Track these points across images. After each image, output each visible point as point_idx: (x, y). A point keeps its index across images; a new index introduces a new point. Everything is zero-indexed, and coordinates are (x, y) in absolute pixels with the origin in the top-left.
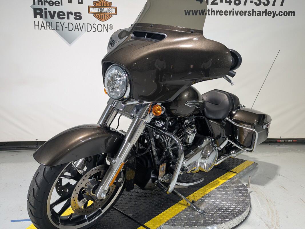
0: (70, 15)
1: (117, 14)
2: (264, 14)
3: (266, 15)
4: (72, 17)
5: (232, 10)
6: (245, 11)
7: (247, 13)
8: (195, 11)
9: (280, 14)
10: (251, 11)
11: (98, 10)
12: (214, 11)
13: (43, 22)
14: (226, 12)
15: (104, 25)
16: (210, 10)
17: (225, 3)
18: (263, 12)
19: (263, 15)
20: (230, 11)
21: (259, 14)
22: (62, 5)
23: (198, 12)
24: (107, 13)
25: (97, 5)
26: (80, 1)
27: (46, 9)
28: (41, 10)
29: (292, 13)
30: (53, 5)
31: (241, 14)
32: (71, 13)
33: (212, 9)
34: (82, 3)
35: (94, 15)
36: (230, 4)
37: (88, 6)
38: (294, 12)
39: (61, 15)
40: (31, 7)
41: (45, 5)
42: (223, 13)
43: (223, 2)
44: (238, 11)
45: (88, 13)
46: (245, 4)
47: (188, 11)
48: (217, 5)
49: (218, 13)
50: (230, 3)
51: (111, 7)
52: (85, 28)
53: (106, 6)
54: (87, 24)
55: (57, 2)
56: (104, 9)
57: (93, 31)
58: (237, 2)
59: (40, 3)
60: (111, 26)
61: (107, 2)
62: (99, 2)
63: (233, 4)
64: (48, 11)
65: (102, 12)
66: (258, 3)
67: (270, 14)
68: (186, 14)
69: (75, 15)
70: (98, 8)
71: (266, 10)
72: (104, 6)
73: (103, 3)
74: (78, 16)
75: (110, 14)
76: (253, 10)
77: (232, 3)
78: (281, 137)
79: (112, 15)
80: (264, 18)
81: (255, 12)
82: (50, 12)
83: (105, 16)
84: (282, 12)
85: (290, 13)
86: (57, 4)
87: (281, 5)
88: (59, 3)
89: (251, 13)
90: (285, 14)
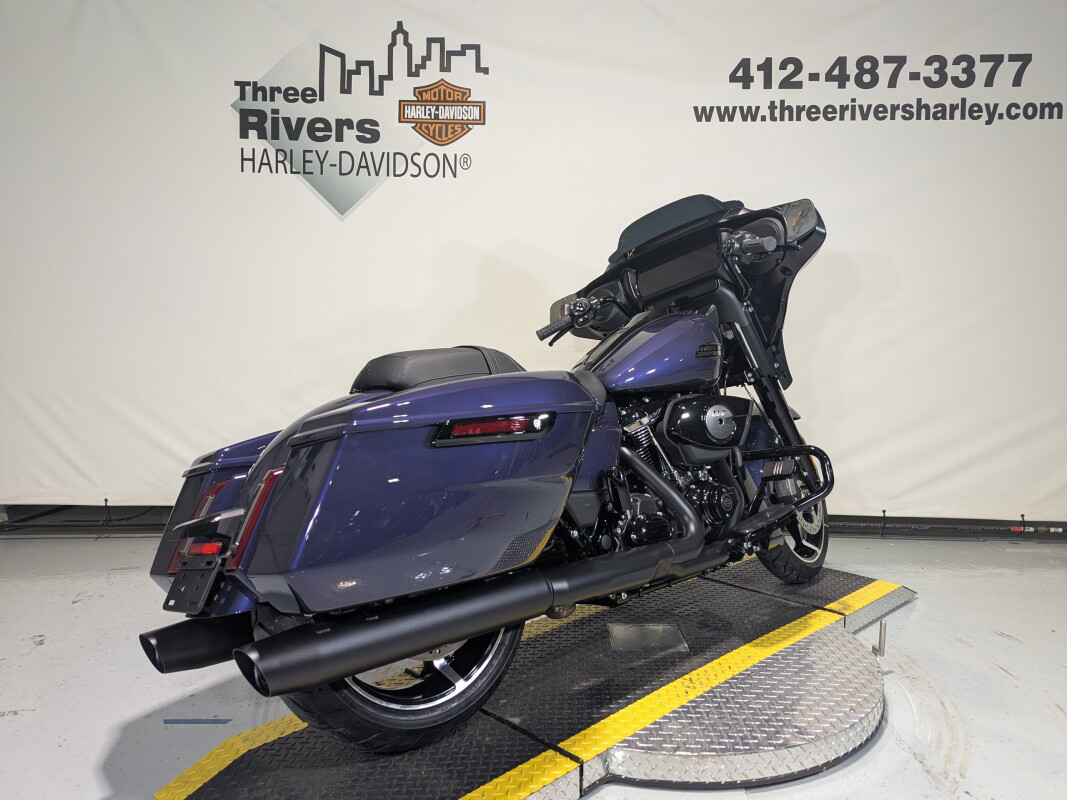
0: (345, 127)
1: (484, 123)
2: (958, 113)
3: (963, 117)
4: (350, 135)
5: (850, 104)
6: (892, 106)
7: (899, 113)
8: (727, 108)
9: (1013, 114)
10: (911, 106)
11: (428, 112)
12: (790, 108)
13: (265, 150)
14: (830, 110)
15: (445, 156)
16: (778, 104)
17: (826, 81)
18: (953, 108)
19: (952, 117)
20: (841, 106)
22: (322, 99)
23: (738, 111)
24: (454, 122)
25: (426, 96)
26: (376, 88)
27: (275, 111)
28: (261, 114)
29: (1052, 109)
30: (296, 100)
31: (881, 115)
32: (349, 123)
33: (782, 102)
34: (381, 92)
35: (417, 128)
36: (842, 86)
37: (400, 101)
38: (1059, 106)
39: (320, 130)
40: (233, 105)
41: (273, 99)
42: (818, 111)
43: (818, 79)
44: (869, 107)
45: (400, 121)
46: (892, 83)
47: (704, 108)
48: (801, 87)
49: (804, 114)
50: (842, 81)
51: (466, 101)
52: (389, 165)
53: (453, 101)
54: (395, 154)
55: (309, 92)
56: (447, 107)
57: (412, 175)
58: (867, 78)
59: (260, 94)
60: (466, 160)
61: (455, 88)
62: (430, 90)
63: (851, 84)
64: (283, 118)
65: (440, 117)
66: (936, 78)
67: (975, 114)
68: (699, 119)
69: (359, 130)
70: (428, 107)
71: (964, 100)
72: (445, 101)
73: (445, 91)
74: (369, 131)
75: (462, 124)
76: (919, 100)
77: (849, 80)
78: (1023, 516)
79: (470, 126)
80: (957, 125)
81: (927, 107)
82: (287, 121)
83: (450, 130)
84: (1017, 107)
85: (1047, 110)
86: (308, 95)
87: (1014, 85)
88: (314, 94)
89: (914, 110)
90: (1030, 111)
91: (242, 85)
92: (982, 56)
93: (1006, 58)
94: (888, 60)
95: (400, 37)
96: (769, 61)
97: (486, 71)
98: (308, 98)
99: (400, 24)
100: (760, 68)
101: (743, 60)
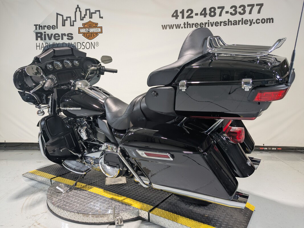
0: (64, 36)
1: (102, 33)
2: (241, 23)
3: (242, 24)
4: (65, 38)
5: (208, 22)
6: (220, 22)
7: (222, 24)
8: (171, 25)
9: (258, 22)
10: (226, 22)
11: (86, 30)
12: (190, 24)
13: (43, 43)
14: (202, 24)
15: (91, 43)
16: (186, 23)
17: (200, 15)
18: (239, 21)
19: (239, 24)
20: (205, 23)
21: (235, 24)
22: (57, 28)
23: (175, 25)
24: (94, 33)
25: (86, 26)
26: (72, 24)
27: (45, 32)
28: (41, 33)
29: (271, 20)
30: (50, 29)
31: (217, 25)
32: (65, 35)
33: (188, 22)
34: (73, 25)
35: (83, 35)
36: (205, 17)
37: (79, 28)
38: (272, 19)
39: (57, 37)
40: (34, 31)
41: (44, 29)
42: (198, 25)
43: (198, 15)
44: (213, 22)
45: (79, 33)
46: (220, 15)
47: (165, 25)
48: (193, 18)
49: (194, 26)
50: (205, 15)
51: (97, 27)
53: (93, 27)
54: (78, 43)
55: (54, 26)
56: (92, 29)
57: (82, 49)
58: (212, 14)
59: (41, 28)
60: (97, 43)
61: (94, 23)
62: (87, 24)
63: (208, 16)
64: (47, 34)
65: (90, 32)
66: (234, 12)
67: (246, 23)
68: (163, 29)
69: (67, 36)
70: (86, 29)
71: (242, 19)
72: (91, 27)
73: (91, 24)
74: (70, 36)
75: (96, 33)
76: (229, 20)
78: (264, 144)
79: (98, 34)
80: (240, 26)
81: (231, 21)
82: (48, 35)
83: (93, 35)
84: (259, 20)
85: (268, 20)
86: (54, 27)
87: (258, 13)
88: (55, 27)
89: (227, 23)
90: (263, 21)
91: (36, 25)
92: (248, 5)
93: (255, 5)
94: (219, 8)
95: (78, 9)
96: (183, 10)
97: (102, 18)
98: (54, 28)
99: (78, 6)
100: (181, 13)
101: (176, 10)
